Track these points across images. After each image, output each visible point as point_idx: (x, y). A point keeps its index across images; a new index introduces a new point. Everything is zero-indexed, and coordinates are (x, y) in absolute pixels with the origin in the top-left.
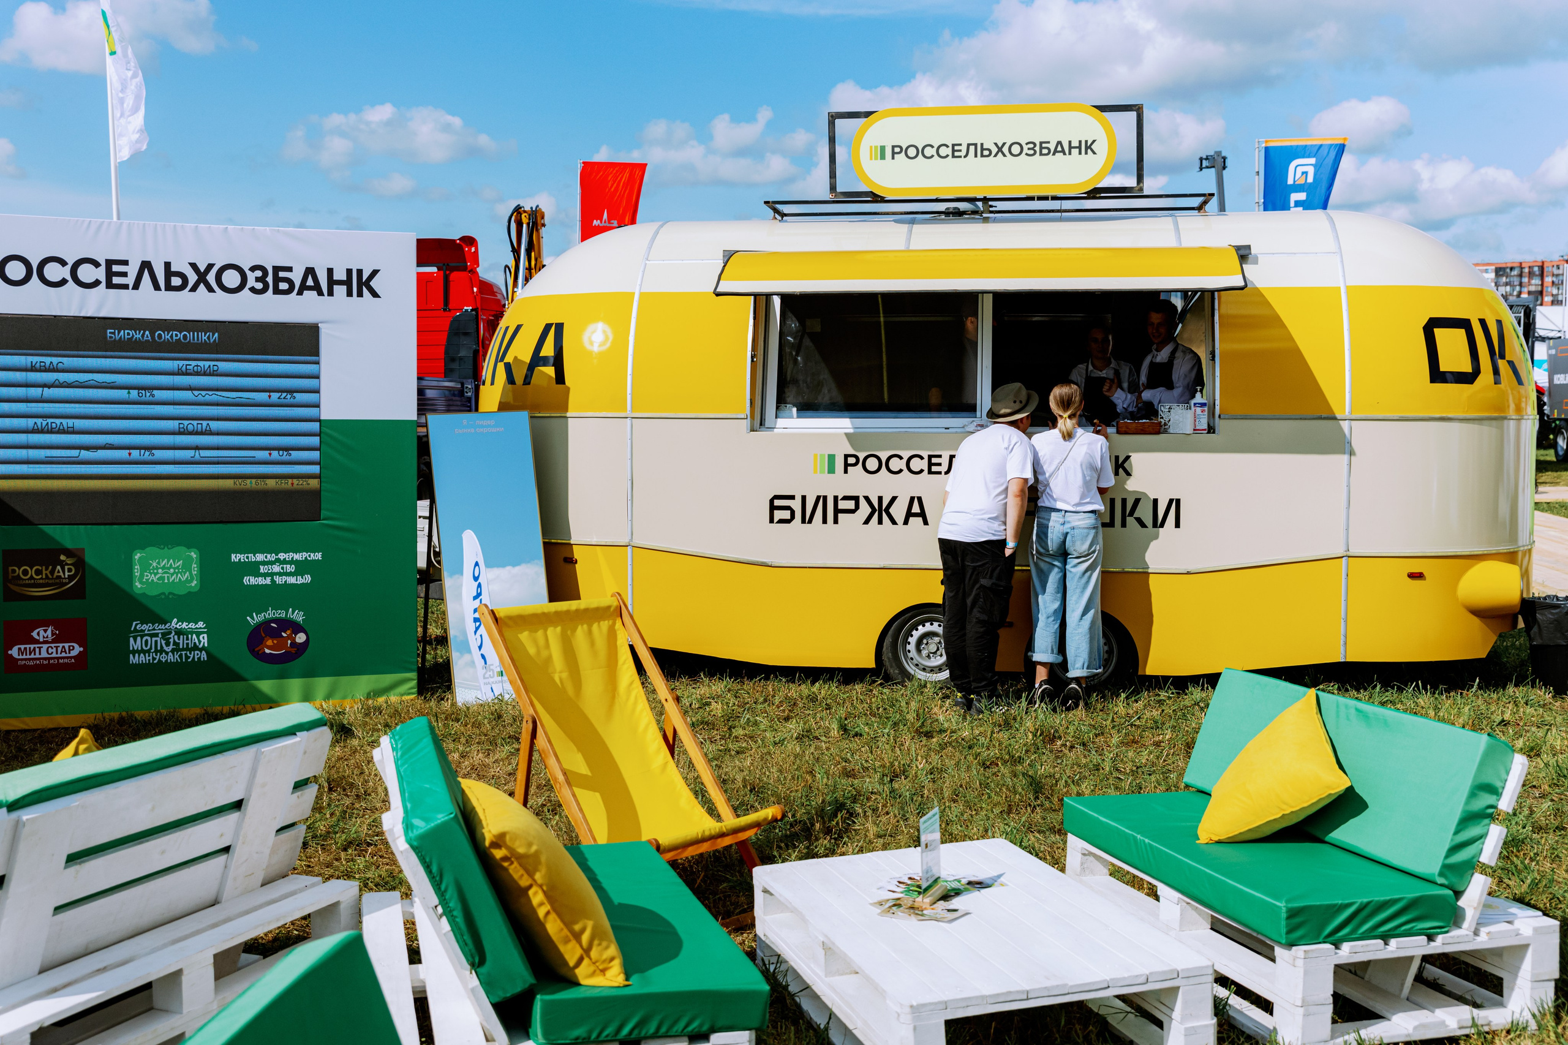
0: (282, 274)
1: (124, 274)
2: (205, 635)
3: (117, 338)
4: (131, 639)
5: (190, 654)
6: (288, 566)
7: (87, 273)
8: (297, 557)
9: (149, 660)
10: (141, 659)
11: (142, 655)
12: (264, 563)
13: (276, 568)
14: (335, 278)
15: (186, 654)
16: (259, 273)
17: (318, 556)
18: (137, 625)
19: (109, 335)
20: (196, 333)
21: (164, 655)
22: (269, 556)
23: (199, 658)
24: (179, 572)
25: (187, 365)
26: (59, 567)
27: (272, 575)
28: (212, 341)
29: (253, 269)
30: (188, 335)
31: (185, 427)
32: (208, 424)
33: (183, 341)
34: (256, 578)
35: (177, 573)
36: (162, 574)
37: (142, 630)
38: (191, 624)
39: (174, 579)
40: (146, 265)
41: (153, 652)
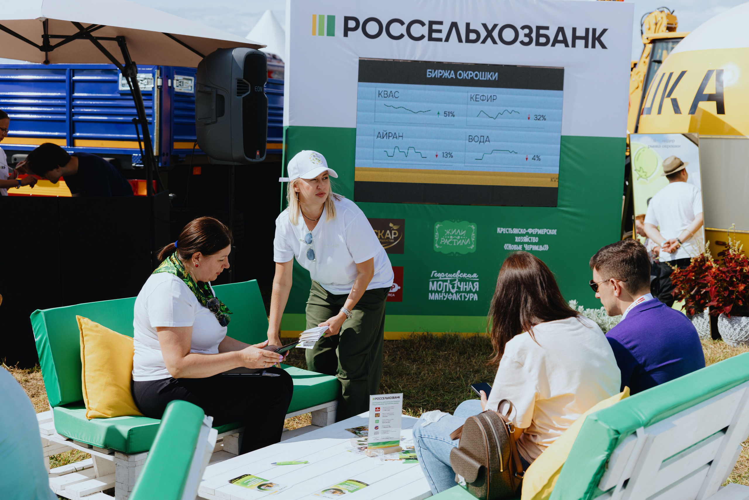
0: (542, 32)
1: (440, 31)
2: (477, 283)
3: (433, 76)
4: (431, 283)
5: (467, 295)
6: (534, 238)
7: (416, 30)
8: (541, 232)
9: (441, 298)
10: (436, 297)
11: (437, 294)
12: (518, 235)
13: (526, 239)
14: (578, 34)
15: (464, 295)
16: (527, 31)
17: (554, 232)
18: (434, 273)
19: (428, 73)
20: (483, 73)
21: (450, 295)
22: (522, 230)
23: (473, 299)
24: (463, 239)
25: (476, 95)
26: (388, 232)
27: (523, 243)
28: (493, 78)
29: (523, 28)
30: (478, 74)
31: (473, 139)
32: (488, 137)
33: (475, 78)
34: (513, 245)
35: (462, 239)
36: (453, 239)
37: (438, 278)
38: (469, 275)
39: (460, 243)
40: (454, 25)
41: (443, 293)
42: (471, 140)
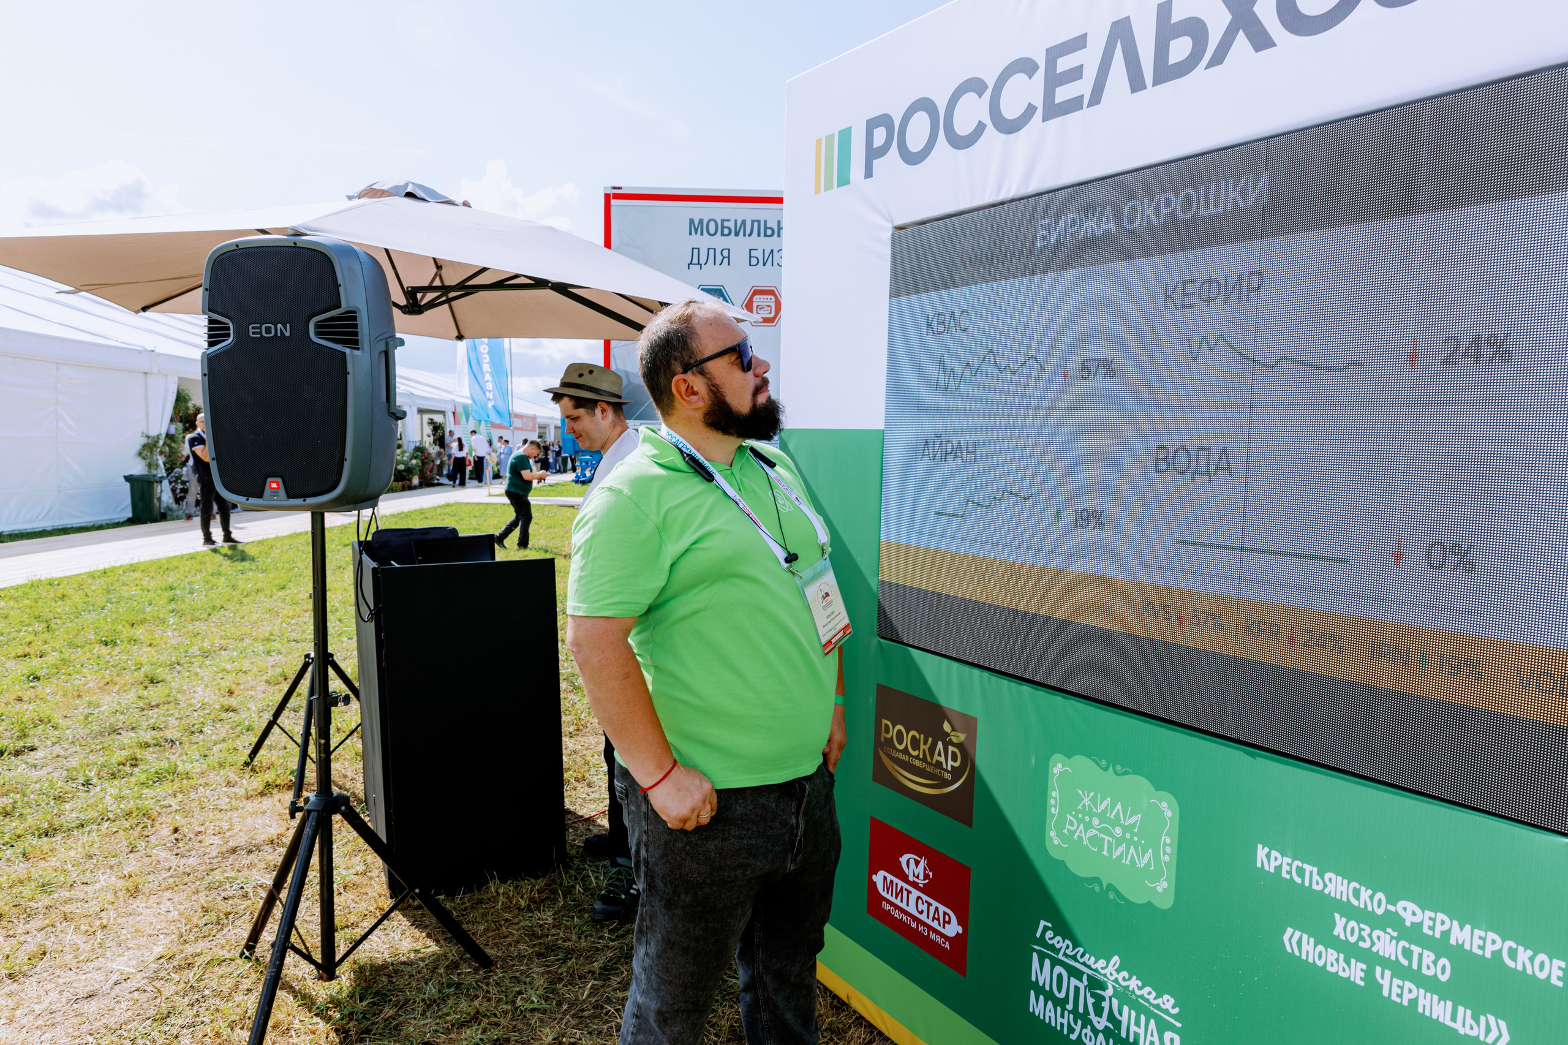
1: (1076, 73)
3: (1053, 240)
4: (1035, 956)
6: (1429, 957)
8: (1468, 938)
9: (1062, 1025)
10: (1048, 1014)
11: (1050, 1005)
12: (1348, 911)
13: (1386, 945)
19: (1040, 233)
20: (1213, 187)
21: (1088, 1030)
22: (1365, 894)
24: (1133, 842)
25: (1185, 282)
27: (1371, 959)
28: (1253, 200)
30: (1195, 195)
31: (1170, 459)
32: (1224, 450)
33: (1182, 216)
34: (1320, 948)
35: (1130, 842)
36: (1101, 831)
37: (1052, 948)
38: (1148, 989)
39: (1120, 857)
40: (1121, 31)
41: (1069, 1012)
42: (1162, 465)
